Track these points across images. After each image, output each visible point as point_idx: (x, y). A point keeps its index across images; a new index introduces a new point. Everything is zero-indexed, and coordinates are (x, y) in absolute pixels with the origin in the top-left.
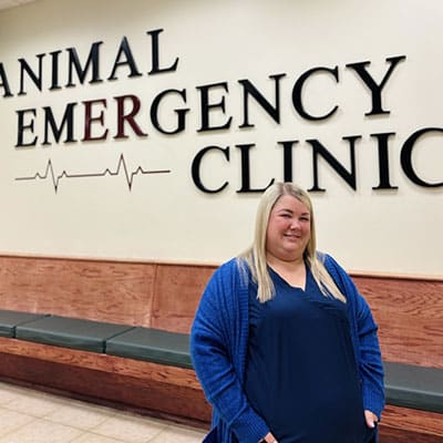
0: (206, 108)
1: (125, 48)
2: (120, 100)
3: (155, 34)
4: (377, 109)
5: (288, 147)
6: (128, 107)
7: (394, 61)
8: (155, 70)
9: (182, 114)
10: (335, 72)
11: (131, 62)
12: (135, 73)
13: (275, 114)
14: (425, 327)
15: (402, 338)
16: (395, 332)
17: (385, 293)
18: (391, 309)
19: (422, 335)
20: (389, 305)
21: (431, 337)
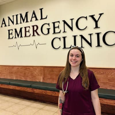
0: (54, 28)
1: (34, 13)
2: (33, 26)
3: (41, 9)
4: (97, 27)
5: (75, 37)
6: (35, 28)
7: (101, 14)
8: (42, 19)
9: (48, 29)
10: (86, 18)
11: (35, 17)
12: (37, 19)
13: (71, 29)
14: (108, 80)
15: (103, 82)
16: (101, 81)
17: (99, 72)
18: (100, 76)
19: (107, 82)
20: (100, 75)
21: (110, 82)
